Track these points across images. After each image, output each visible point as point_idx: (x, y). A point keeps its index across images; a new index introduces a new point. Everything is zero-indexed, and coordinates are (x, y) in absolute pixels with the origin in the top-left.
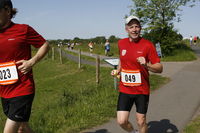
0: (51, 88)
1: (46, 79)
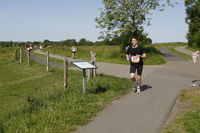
0: (16, 92)
1: (13, 83)
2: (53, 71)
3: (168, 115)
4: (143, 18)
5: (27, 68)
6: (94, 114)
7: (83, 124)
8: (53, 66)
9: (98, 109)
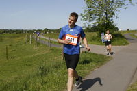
0: (29, 63)
1: (26, 57)
2: (53, 49)
3: (132, 79)
4: (113, 14)
5: (35, 48)
8: (53, 46)
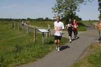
4: (76, 8)
6: (46, 54)
7: (40, 58)
9: (49, 51)
